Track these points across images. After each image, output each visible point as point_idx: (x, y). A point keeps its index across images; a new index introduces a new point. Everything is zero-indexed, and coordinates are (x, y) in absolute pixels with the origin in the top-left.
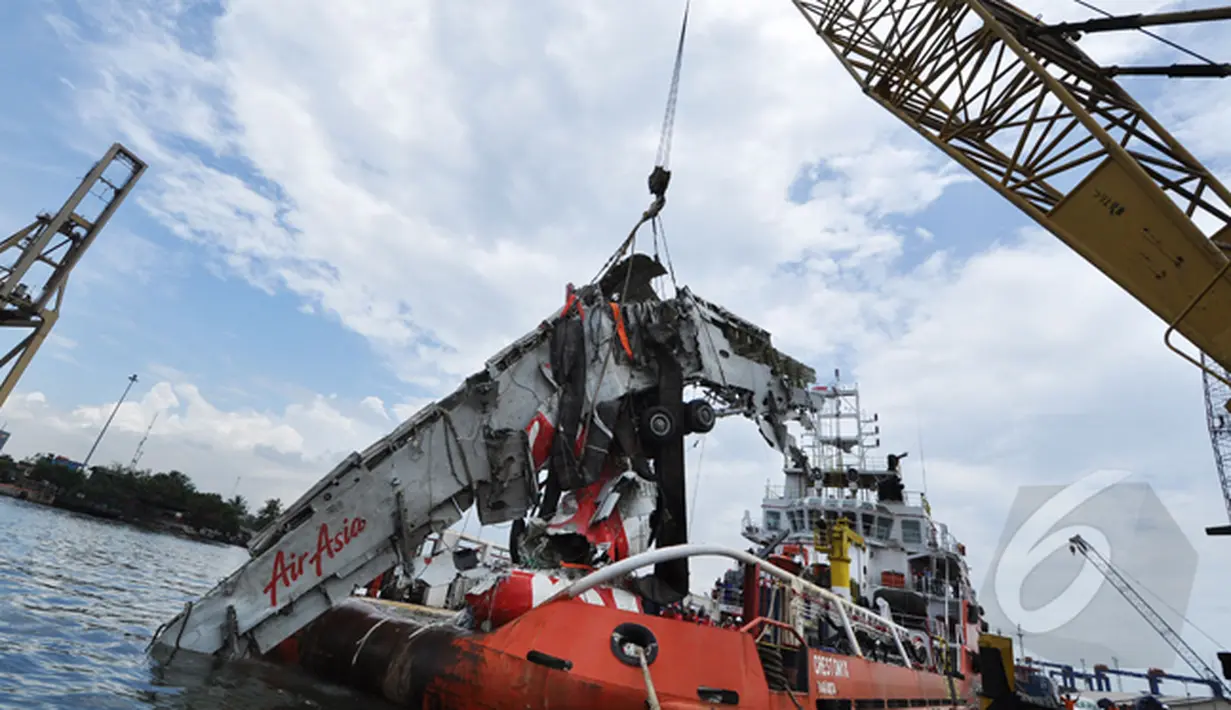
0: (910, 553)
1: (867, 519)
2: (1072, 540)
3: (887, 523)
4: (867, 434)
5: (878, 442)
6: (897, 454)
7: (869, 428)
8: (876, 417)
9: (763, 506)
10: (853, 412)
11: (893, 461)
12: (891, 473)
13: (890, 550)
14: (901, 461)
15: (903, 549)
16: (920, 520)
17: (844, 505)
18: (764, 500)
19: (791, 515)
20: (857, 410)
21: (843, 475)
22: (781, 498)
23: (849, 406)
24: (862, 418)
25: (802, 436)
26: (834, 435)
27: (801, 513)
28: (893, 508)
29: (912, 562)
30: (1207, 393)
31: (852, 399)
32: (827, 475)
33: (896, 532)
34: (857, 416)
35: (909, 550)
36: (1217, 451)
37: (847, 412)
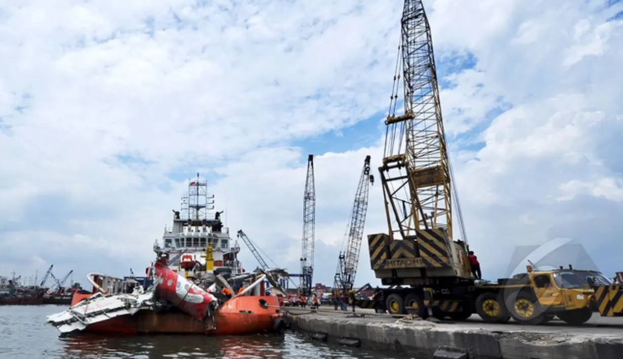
0: (224, 252)
1: (209, 240)
2: (239, 232)
3: (216, 241)
4: (209, 204)
5: (213, 207)
6: (219, 212)
7: (211, 201)
8: (213, 196)
9: (164, 237)
10: (204, 193)
11: (218, 214)
12: (216, 220)
13: (217, 252)
14: (221, 214)
15: (222, 251)
16: (228, 239)
17: (202, 235)
18: (164, 234)
19: (177, 240)
20: (206, 193)
21: (200, 222)
22: (170, 233)
23: (202, 191)
24: (207, 196)
25: (182, 204)
26: (196, 203)
27: (183, 240)
28: (218, 235)
29: (224, 256)
30: (306, 185)
31: (204, 187)
32: (194, 222)
33: (219, 244)
34: (205, 196)
35: (223, 251)
36: (305, 205)
37: (201, 193)
